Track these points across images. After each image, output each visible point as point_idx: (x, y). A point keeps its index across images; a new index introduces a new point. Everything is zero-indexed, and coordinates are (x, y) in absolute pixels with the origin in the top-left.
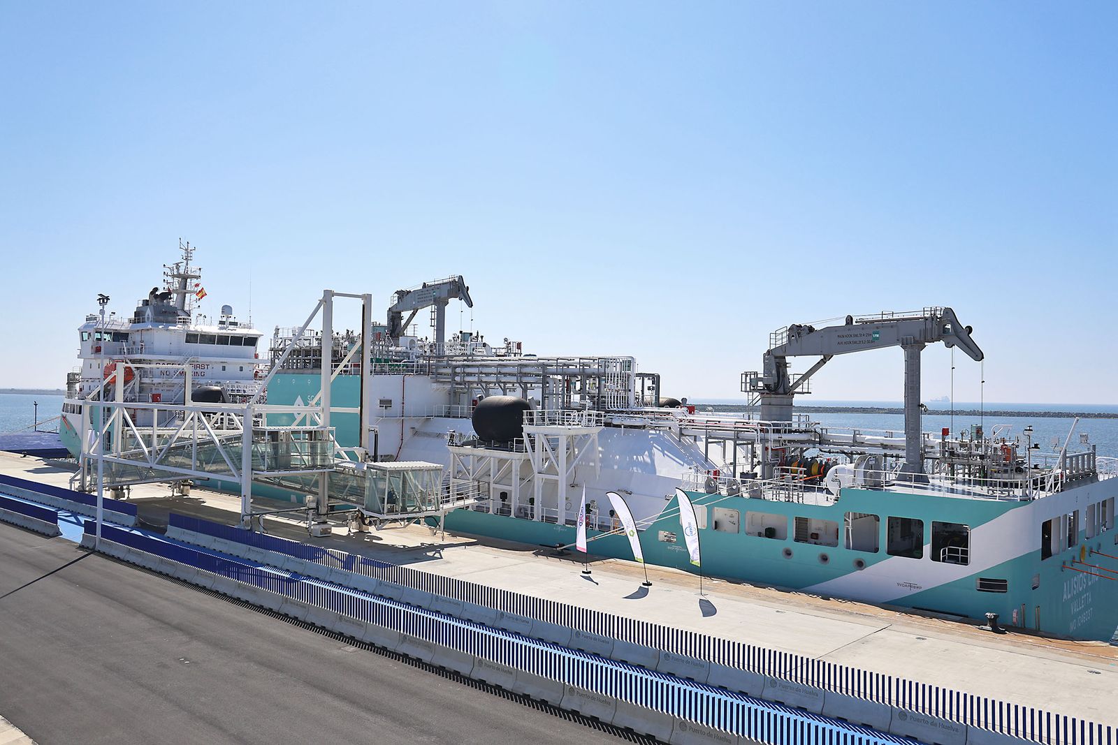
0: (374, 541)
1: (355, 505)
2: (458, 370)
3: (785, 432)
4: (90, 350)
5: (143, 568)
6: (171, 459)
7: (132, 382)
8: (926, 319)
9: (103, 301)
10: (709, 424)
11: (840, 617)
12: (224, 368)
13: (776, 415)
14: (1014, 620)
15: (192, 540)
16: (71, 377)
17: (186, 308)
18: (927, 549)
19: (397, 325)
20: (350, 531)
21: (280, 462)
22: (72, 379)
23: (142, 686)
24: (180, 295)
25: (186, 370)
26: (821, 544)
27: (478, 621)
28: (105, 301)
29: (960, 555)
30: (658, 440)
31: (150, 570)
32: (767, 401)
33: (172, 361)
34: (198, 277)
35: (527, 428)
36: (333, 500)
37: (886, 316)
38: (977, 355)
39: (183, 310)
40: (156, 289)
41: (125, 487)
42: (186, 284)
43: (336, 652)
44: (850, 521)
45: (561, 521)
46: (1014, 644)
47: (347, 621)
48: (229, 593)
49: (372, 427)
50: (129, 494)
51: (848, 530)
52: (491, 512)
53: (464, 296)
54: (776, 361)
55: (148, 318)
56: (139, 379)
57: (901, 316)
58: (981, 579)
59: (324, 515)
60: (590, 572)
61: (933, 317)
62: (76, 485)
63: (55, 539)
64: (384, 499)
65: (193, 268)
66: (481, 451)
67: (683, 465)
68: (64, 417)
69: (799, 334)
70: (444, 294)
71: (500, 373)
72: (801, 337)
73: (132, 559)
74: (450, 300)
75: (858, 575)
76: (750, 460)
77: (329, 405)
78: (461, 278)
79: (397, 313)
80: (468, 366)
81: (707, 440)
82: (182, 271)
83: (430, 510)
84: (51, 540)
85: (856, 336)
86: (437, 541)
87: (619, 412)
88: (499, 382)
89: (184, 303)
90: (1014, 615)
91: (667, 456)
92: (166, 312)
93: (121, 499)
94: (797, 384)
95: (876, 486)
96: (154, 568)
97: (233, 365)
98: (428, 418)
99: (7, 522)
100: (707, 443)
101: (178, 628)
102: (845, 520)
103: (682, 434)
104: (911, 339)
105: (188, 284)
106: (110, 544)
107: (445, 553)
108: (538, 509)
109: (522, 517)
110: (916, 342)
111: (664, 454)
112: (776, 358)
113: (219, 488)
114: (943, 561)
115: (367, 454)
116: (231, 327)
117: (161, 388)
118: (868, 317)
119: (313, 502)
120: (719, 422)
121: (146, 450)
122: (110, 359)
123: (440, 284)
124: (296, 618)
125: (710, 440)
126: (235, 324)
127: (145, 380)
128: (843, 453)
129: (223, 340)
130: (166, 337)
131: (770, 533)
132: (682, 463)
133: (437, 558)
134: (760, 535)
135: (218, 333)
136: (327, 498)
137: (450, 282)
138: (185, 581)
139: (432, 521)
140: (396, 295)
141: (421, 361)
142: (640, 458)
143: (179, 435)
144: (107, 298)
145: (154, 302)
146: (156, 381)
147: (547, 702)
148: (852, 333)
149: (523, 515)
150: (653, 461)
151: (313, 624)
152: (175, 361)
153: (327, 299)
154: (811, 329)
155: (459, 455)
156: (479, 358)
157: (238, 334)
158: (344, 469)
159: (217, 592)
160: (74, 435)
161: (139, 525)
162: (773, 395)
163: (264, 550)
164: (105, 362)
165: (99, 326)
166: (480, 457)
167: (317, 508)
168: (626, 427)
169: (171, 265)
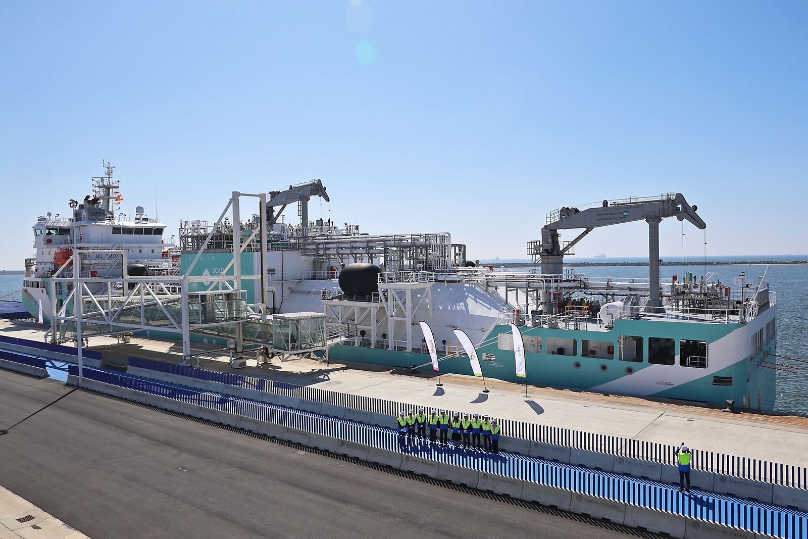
0: (276, 370)
1: (260, 344)
2: (321, 246)
3: (561, 282)
4: (43, 242)
5: (120, 398)
6: (122, 318)
8: (663, 201)
10: (508, 278)
11: (628, 408)
12: (140, 251)
13: (552, 270)
14: (744, 404)
15: (148, 376)
16: (28, 262)
17: (110, 210)
18: (677, 358)
19: (271, 216)
21: (208, 317)
22: (28, 263)
23: (159, 491)
24: (105, 201)
25: (122, 253)
26: (597, 357)
27: (384, 426)
28: (75, 204)
29: (698, 362)
30: (471, 290)
31: (126, 400)
32: (546, 260)
33: (103, 247)
34: (117, 187)
35: (381, 286)
36: (246, 342)
37: (633, 200)
38: (701, 225)
39: (108, 211)
40: (88, 197)
41: (85, 339)
43: (293, 456)
44: (622, 341)
45: (409, 349)
46: (750, 420)
47: (293, 432)
48: (193, 414)
49: (271, 289)
50: (87, 344)
51: (620, 347)
52: (356, 345)
53: (323, 194)
54: (551, 233)
55: (84, 218)
56: (80, 261)
57: (644, 200)
58: (714, 377)
59: (240, 353)
60: (442, 385)
61: (668, 200)
62: (49, 339)
63: (45, 379)
64: (288, 340)
65: (113, 181)
66: (345, 302)
67: (490, 309)
68: (26, 291)
69: (568, 214)
70: (307, 192)
71: (339, 248)
72: (569, 216)
73: (110, 392)
74: (311, 197)
75: (629, 377)
76: (536, 302)
77: (240, 274)
78: (319, 181)
79: (269, 207)
80: (328, 243)
81: (506, 289)
82: (106, 183)
83: (319, 346)
84: (42, 381)
85: (611, 214)
86: (324, 367)
87: (442, 271)
89: (108, 206)
90: (744, 400)
91: (479, 302)
92: (97, 213)
93: (84, 347)
94: (567, 248)
95: (637, 317)
96: (129, 398)
97: (147, 249)
98: (300, 281)
99: (5, 368)
100: (507, 291)
101: (166, 443)
102: (619, 341)
103: (488, 286)
104: (653, 215)
105: (110, 192)
106: (90, 382)
107: (331, 375)
108: (392, 341)
109: (379, 348)
110: (656, 217)
111: (476, 302)
112: (551, 230)
114: (688, 366)
115: (267, 308)
116: (144, 222)
117: (96, 267)
118: (618, 201)
119: (232, 344)
120: (514, 276)
121: (103, 312)
122: (58, 247)
123: (304, 186)
124: (250, 431)
125: (508, 289)
126: (146, 219)
127: (85, 262)
128: (601, 294)
129: (139, 231)
130: (98, 230)
131: (561, 351)
132: (490, 307)
133: (327, 380)
134: (553, 353)
135: (135, 227)
136: (242, 341)
137: (311, 184)
138: (156, 407)
139: (320, 353)
140: (270, 195)
141: (292, 241)
143: (129, 300)
145: (88, 206)
146: (93, 262)
147: (466, 485)
148: (608, 212)
149: (380, 346)
151: (265, 435)
152: (105, 247)
153: (235, 198)
154: (576, 210)
155: (331, 306)
156: (333, 237)
157: (150, 226)
158: (251, 319)
159: (183, 414)
160: (34, 302)
161: (104, 366)
162: (550, 257)
163: (206, 381)
164: (54, 250)
165: (49, 224)
166: (345, 307)
167: (236, 348)
168: (448, 282)
169: (97, 180)
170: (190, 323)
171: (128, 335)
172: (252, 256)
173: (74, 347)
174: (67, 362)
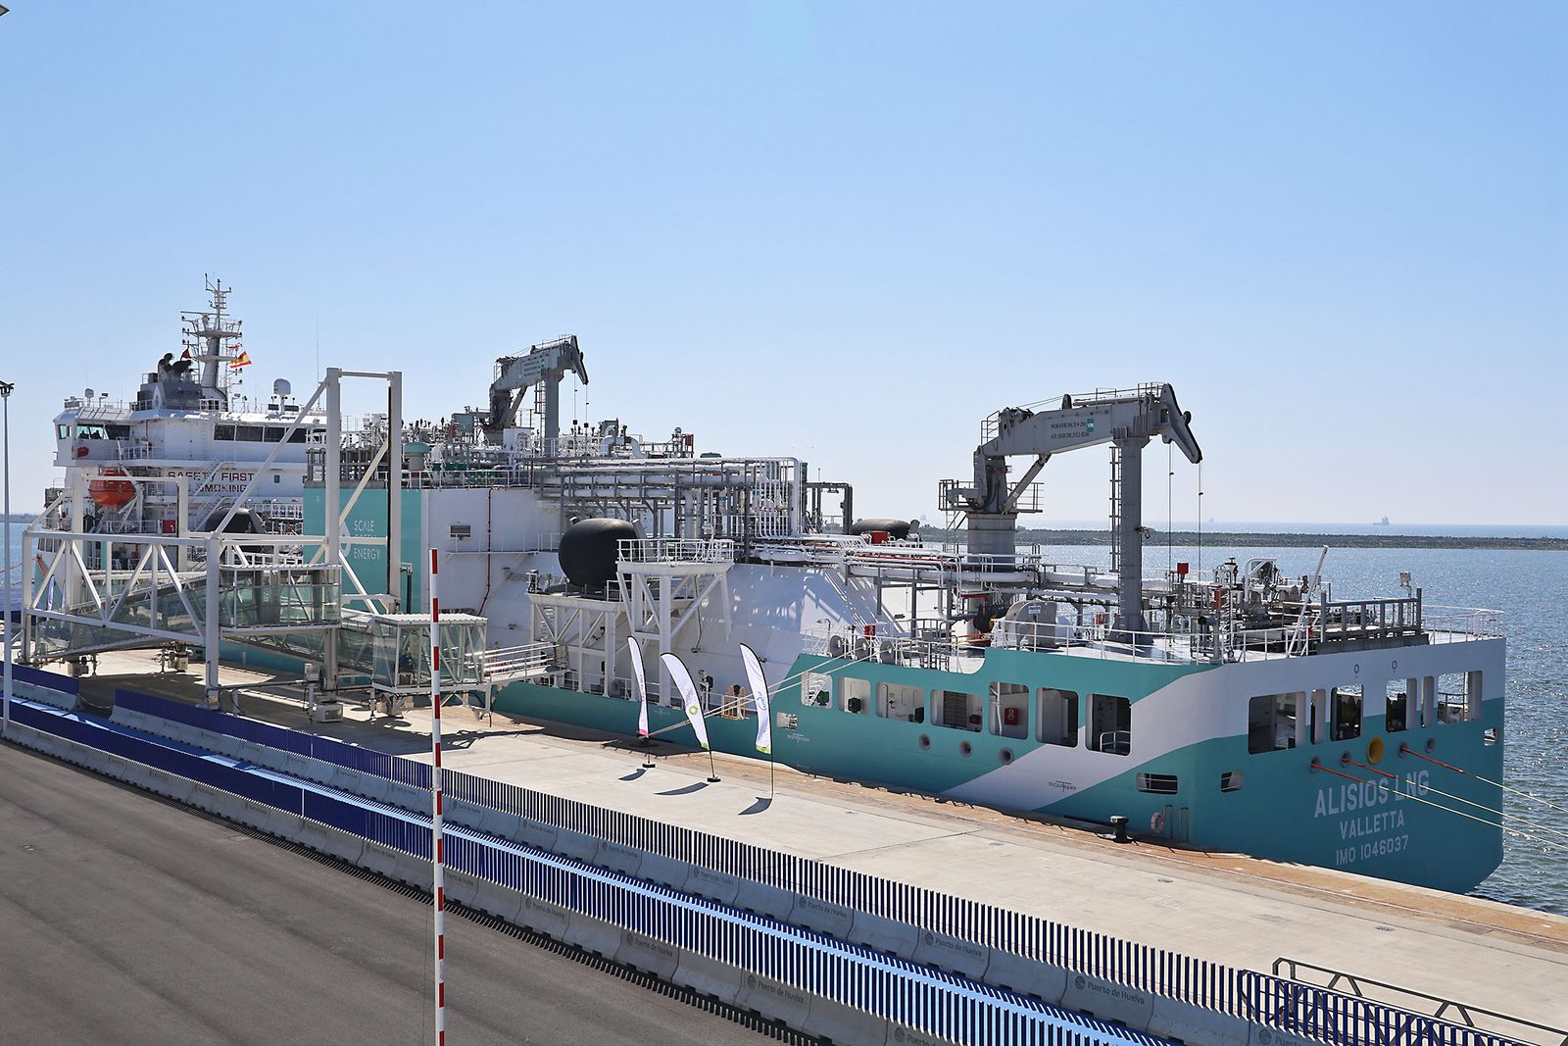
4: (70, 454)
7: (131, 503)
8: (1141, 401)
9: (5, 391)
12: (277, 479)
16: (51, 495)
17: (220, 385)
18: (1083, 733)
19: (502, 411)
20: (373, 715)
21: (263, 612)
24: (208, 365)
26: (956, 727)
30: (818, 586)
32: (975, 523)
33: (193, 469)
34: (237, 335)
35: (623, 566)
36: (345, 670)
37: (1102, 396)
38: (1195, 454)
39: (214, 387)
40: (169, 356)
41: (89, 657)
42: (218, 347)
44: (998, 695)
50: (95, 669)
52: (581, 691)
53: (578, 367)
54: (991, 464)
55: (157, 402)
56: (142, 497)
58: (1146, 775)
59: (331, 691)
61: (1150, 398)
64: (394, 665)
65: (229, 321)
66: (574, 601)
67: (838, 621)
68: (39, 558)
69: (1012, 422)
70: (558, 363)
72: (1014, 427)
74: (564, 374)
75: (1004, 771)
78: (574, 338)
79: (502, 392)
80: (582, 474)
82: (211, 327)
85: (1071, 425)
88: (619, 499)
89: (216, 376)
91: (821, 606)
92: (182, 392)
93: (83, 675)
97: (290, 473)
98: (530, 554)
103: (849, 574)
105: (221, 346)
110: (1130, 435)
111: (818, 604)
112: (990, 457)
113: (244, 661)
114: (1103, 751)
115: (397, 604)
116: (288, 414)
118: (1083, 397)
119: (314, 671)
121: (99, 602)
122: (100, 466)
123: (549, 349)
126: (293, 409)
127: (152, 499)
129: (274, 434)
130: (183, 431)
132: (838, 617)
135: (266, 424)
136: (334, 666)
137: (560, 345)
140: (499, 364)
142: (784, 612)
144: (10, 387)
145: (165, 376)
146: (169, 500)
148: (1067, 420)
149: (618, 692)
150: (799, 616)
152: (198, 469)
153: (332, 379)
154: (1027, 414)
155: (542, 607)
156: (595, 462)
157: (302, 424)
161: (82, 708)
162: (980, 516)
163: (217, 735)
164: (92, 473)
165: (85, 416)
166: (566, 609)
167: (321, 681)
168: (777, 563)
169: (193, 317)
170: (220, 625)
171: (184, 656)
172: (419, 496)
173: (66, 674)
174: (26, 698)
